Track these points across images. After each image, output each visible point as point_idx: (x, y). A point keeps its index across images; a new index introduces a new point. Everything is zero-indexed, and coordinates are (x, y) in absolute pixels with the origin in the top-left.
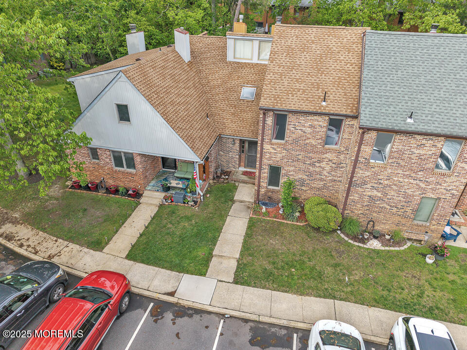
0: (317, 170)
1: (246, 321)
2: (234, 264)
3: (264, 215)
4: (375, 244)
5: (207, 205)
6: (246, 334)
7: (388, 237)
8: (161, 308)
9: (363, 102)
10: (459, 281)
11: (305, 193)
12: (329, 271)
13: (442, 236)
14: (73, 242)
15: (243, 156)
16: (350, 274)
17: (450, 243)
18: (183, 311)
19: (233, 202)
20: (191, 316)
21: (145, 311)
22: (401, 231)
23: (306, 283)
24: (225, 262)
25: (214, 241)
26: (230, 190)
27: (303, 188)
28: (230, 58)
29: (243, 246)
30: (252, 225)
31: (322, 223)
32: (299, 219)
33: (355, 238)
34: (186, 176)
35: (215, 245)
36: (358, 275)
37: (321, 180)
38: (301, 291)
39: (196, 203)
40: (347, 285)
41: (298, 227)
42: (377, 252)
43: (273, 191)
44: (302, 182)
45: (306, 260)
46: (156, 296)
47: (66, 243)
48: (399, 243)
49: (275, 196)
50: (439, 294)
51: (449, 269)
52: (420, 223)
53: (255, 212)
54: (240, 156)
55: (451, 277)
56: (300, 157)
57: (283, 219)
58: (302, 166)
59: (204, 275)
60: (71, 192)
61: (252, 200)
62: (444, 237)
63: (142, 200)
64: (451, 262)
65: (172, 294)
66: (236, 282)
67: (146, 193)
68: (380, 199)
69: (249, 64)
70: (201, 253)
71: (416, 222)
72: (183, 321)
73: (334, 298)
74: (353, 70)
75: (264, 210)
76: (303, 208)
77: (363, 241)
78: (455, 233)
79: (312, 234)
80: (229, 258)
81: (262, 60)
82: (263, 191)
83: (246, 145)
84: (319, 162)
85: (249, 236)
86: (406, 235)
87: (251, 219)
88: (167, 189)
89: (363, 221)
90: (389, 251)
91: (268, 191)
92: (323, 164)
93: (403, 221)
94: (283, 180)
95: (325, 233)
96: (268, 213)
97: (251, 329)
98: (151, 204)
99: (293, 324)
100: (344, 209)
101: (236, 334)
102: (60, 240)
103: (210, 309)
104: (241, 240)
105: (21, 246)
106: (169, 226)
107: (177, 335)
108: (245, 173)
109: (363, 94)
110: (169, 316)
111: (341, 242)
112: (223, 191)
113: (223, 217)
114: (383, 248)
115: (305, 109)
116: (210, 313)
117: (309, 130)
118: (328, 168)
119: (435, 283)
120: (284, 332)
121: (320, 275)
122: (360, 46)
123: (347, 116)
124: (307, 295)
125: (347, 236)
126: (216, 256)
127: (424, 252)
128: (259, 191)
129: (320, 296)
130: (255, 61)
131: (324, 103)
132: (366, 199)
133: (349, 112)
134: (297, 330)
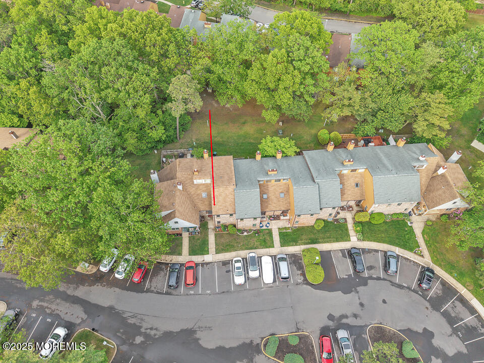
3: (218, 231)
4: (245, 234)
5: (202, 233)
7: (248, 231)
14: (174, 255)
19: (208, 229)
20: (209, 264)
21: (200, 266)
26: (206, 224)
30: (216, 235)
32: (227, 231)
33: (241, 233)
35: (208, 245)
36: (242, 244)
39: (198, 233)
40: (240, 247)
41: (227, 234)
45: (230, 243)
46: (200, 262)
53: (215, 231)
55: (261, 238)
59: (209, 254)
61: (214, 227)
62: (261, 227)
63: (183, 236)
64: (261, 233)
65: (204, 261)
66: (216, 253)
67: (183, 233)
69: (202, 184)
70: (206, 249)
78: (263, 226)
79: (231, 235)
80: (213, 248)
81: (206, 182)
85: (216, 240)
86: (252, 229)
89: (242, 229)
90: (249, 234)
91: (218, 225)
95: (234, 234)
97: (222, 263)
98: (186, 237)
99: (230, 259)
101: (219, 265)
103: (213, 261)
104: (214, 242)
105: (161, 260)
106: (195, 243)
107: (208, 268)
108: (209, 216)
110: (205, 266)
112: (204, 226)
120: (228, 261)
121: (234, 246)
124: (232, 252)
126: (210, 248)
131: (228, 211)
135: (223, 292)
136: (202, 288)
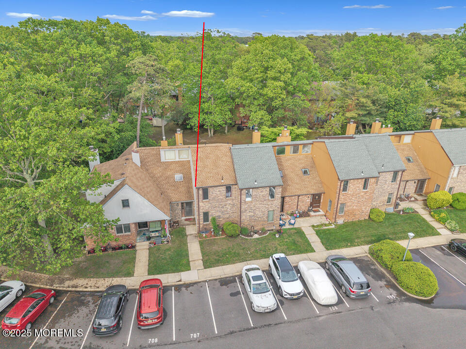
0: (225, 209)
1: (216, 280)
2: (201, 262)
3: (205, 237)
4: (256, 236)
5: (174, 241)
6: (218, 284)
7: (260, 232)
8: (178, 288)
9: (238, 178)
10: (288, 241)
11: (222, 221)
12: (241, 252)
13: (280, 225)
14: (115, 277)
15: (183, 211)
16: (250, 250)
17: (284, 227)
18: (188, 286)
19: (187, 236)
20: (193, 286)
21: (172, 290)
22: (264, 227)
23: (234, 259)
24: (197, 262)
25: (187, 255)
26: (182, 231)
27: (220, 219)
28: (163, 160)
29: (202, 254)
30: (201, 243)
31: (233, 233)
32: (222, 235)
33: (248, 236)
34: (157, 229)
35: (189, 257)
36: (253, 250)
37: (227, 214)
38: (233, 262)
39: (168, 241)
40: (250, 254)
41: (223, 238)
42: (258, 239)
43: (206, 225)
44: (219, 217)
45: (231, 250)
46: (173, 284)
47: (111, 279)
48: (264, 233)
49: (207, 227)
50: (283, 247)
51: (285, 237)
52: (270, 222)
53: (200, 238)
54: (182, 211)
55: (286, 240)
56: (217, 205)
57: (215, 236)
58: (218, 209)
59: (190, 270)
60: (90, 256)
61: (196, 233)
62: (281, 225)
63: (137, 248)
64: (284, 235)
65: (180, 281)
66: (205, 268)
67: (137, 244)
68: (253, 216)
69: (174, 162)
70: (184, 262)
71: (269, 222)
72: (190, 289)
73: (247, 261)
74: (230, 164)
75: (204, 235)
76: (223, 229)
77: (251, 236)
78: (284, 223)
79: (230, 239)
80: (198, 260)
81: (181, 159)
82: (201, 226)
83: (185, 205)
84: (225, 205)
85: (202, 249)
86: (267, 229)
87: (200, 241)
88: (149, 238)
89: (249, 227)
90: (262, 237)
91: (204, 225)
92: (227, 206)
93: (264, 223)
94: (210, 218)
95: (235, 237)
96: (207, 236)
97: (219, 282)
98: (144, 249)
99: (234, 274)
100: (240, 224)
101: (214, 285)
102: (106, 279)
103: (200, 280)
104: (200, 251)
105: (86, 288)
106: (161, 256)
107: (191, 293)
108: (186, 220)
109: (237, 175)
110: (183, 289)
111: (243, 239)
112: (179, 232)
113: (186, 244)
114: (259, 237)
115: (216, 185)
116: (200, 282)
117: (218, 193)
118: (229, 208)
119: (280, 244)
120: (232, 278)
121: (239, 254)
122: (230, 153)
123: (233, 185)
124: (236, 263)
125: (244, 236)
126: (191, 261)
127: (274, 233)
128: (199, 227)
129: (241, 262)
130: (177, 160)
131: (223, 181)
132: (248, 217)
133: (233, 183)
134: (236, 276)
135: (232, 333)
136: (179, 330)
